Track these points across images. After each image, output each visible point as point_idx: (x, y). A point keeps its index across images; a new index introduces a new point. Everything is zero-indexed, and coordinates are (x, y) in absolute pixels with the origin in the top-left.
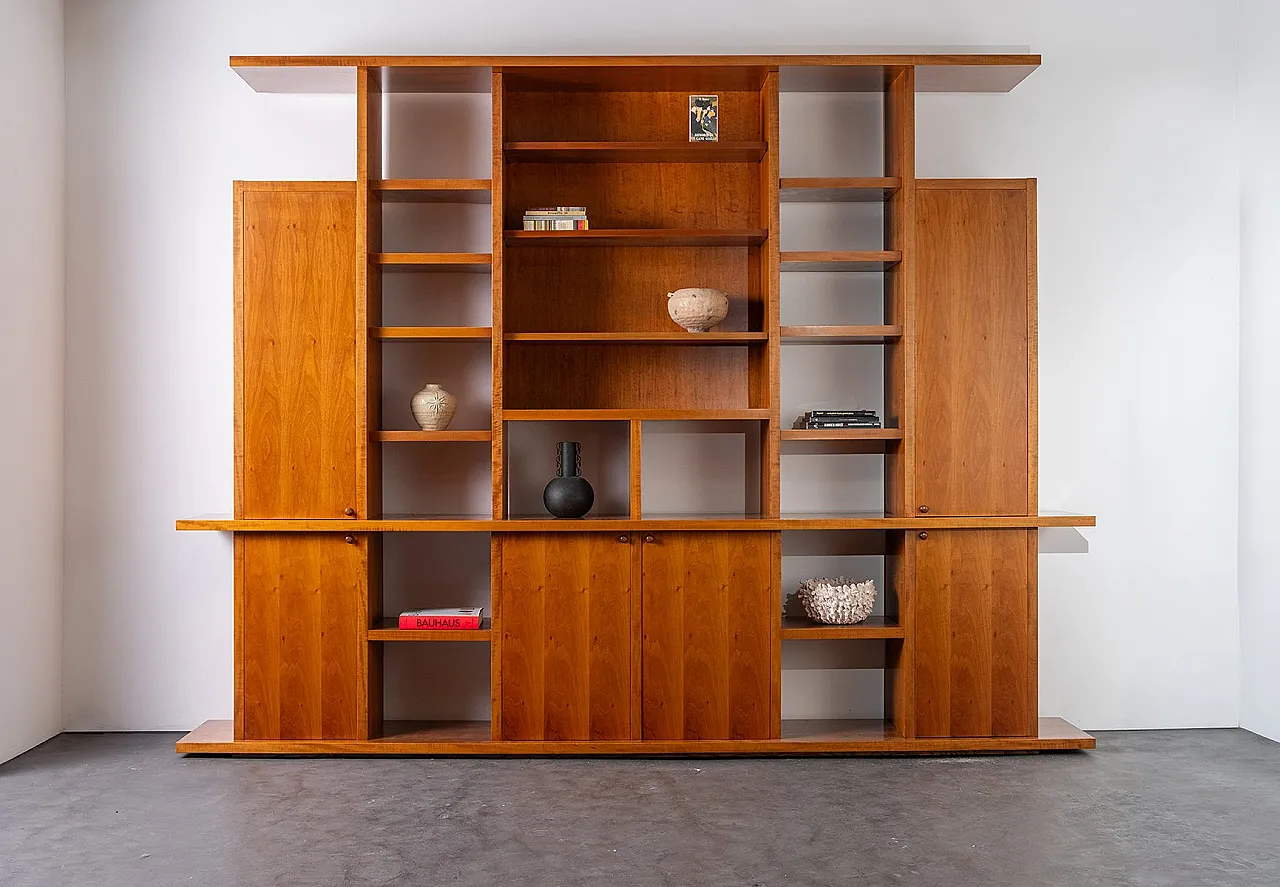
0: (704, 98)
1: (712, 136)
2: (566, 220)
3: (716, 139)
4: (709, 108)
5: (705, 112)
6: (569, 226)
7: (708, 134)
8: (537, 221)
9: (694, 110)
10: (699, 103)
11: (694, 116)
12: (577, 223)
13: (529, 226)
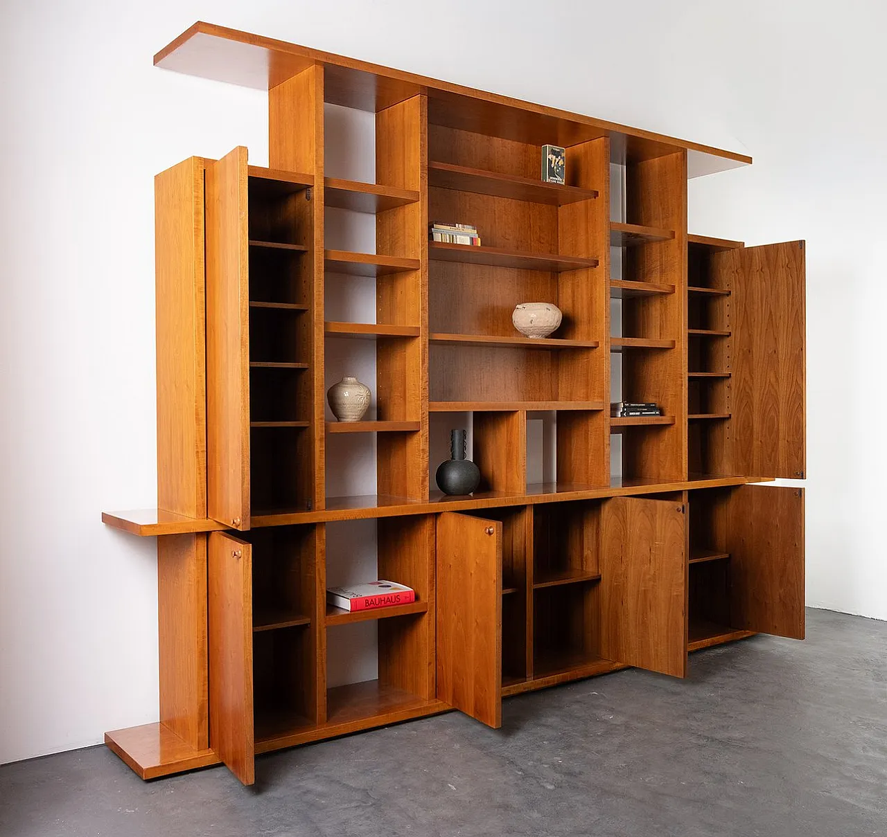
0: (557, 149)
1: (560, 180)
2: (464, 236)
3: (563, 183)
4: (559, 157)
5: (557, 160)
6: (468, 243)
7: (559, 179)
8: (443, 234)
9: (550, 156)
10: (553, 152)
11: (550, 162)
12: (472, 239)
13: (438, 238)
